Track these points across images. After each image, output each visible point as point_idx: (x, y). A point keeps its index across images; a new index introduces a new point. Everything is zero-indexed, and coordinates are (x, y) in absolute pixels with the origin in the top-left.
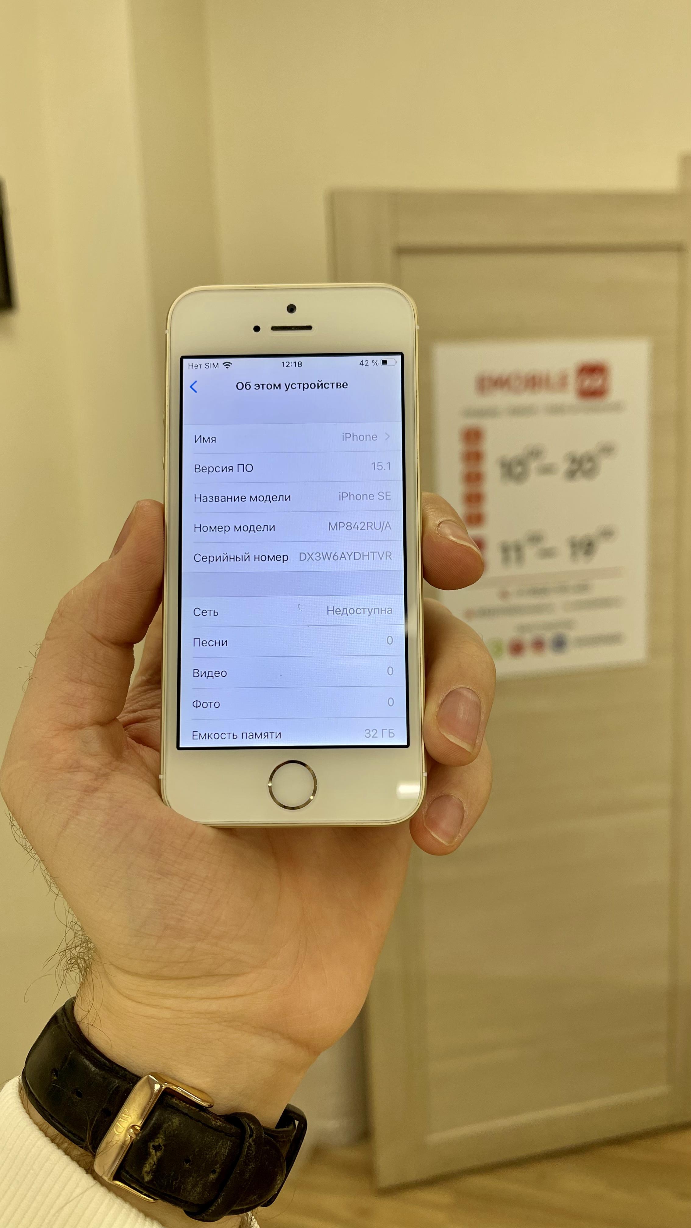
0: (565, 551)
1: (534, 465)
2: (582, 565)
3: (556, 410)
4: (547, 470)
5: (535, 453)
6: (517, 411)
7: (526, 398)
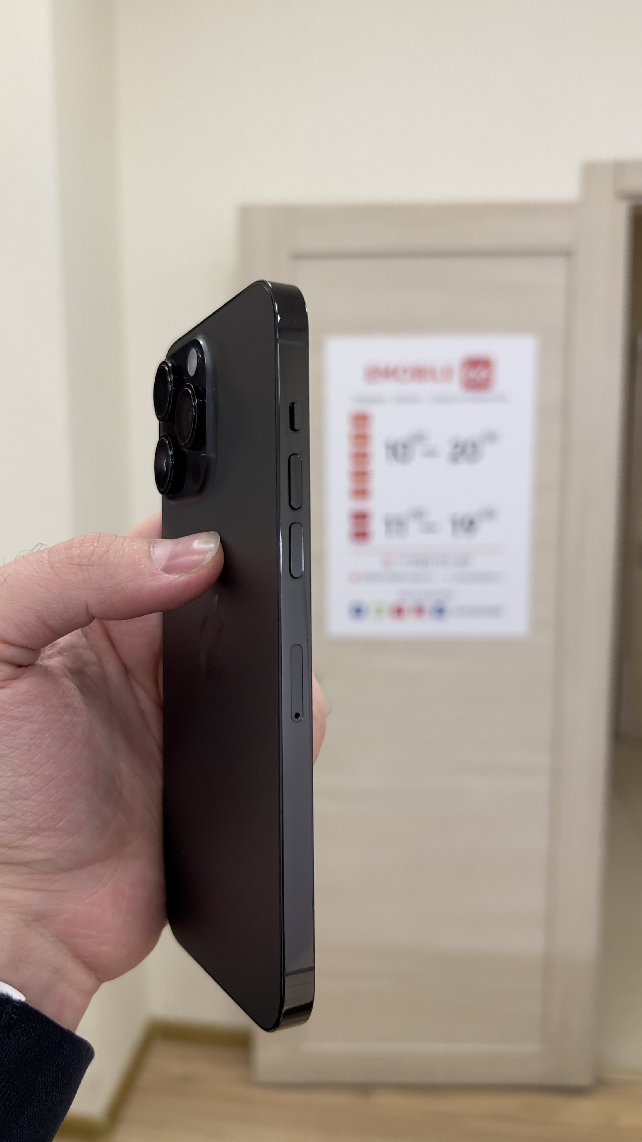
0: (447, 528)
1: (418, 449)
2: (464, 541)
3: (441, 399)
4: (431, 453)
5: (419, 437)
6: (404, 399)
7: (412, 387)
